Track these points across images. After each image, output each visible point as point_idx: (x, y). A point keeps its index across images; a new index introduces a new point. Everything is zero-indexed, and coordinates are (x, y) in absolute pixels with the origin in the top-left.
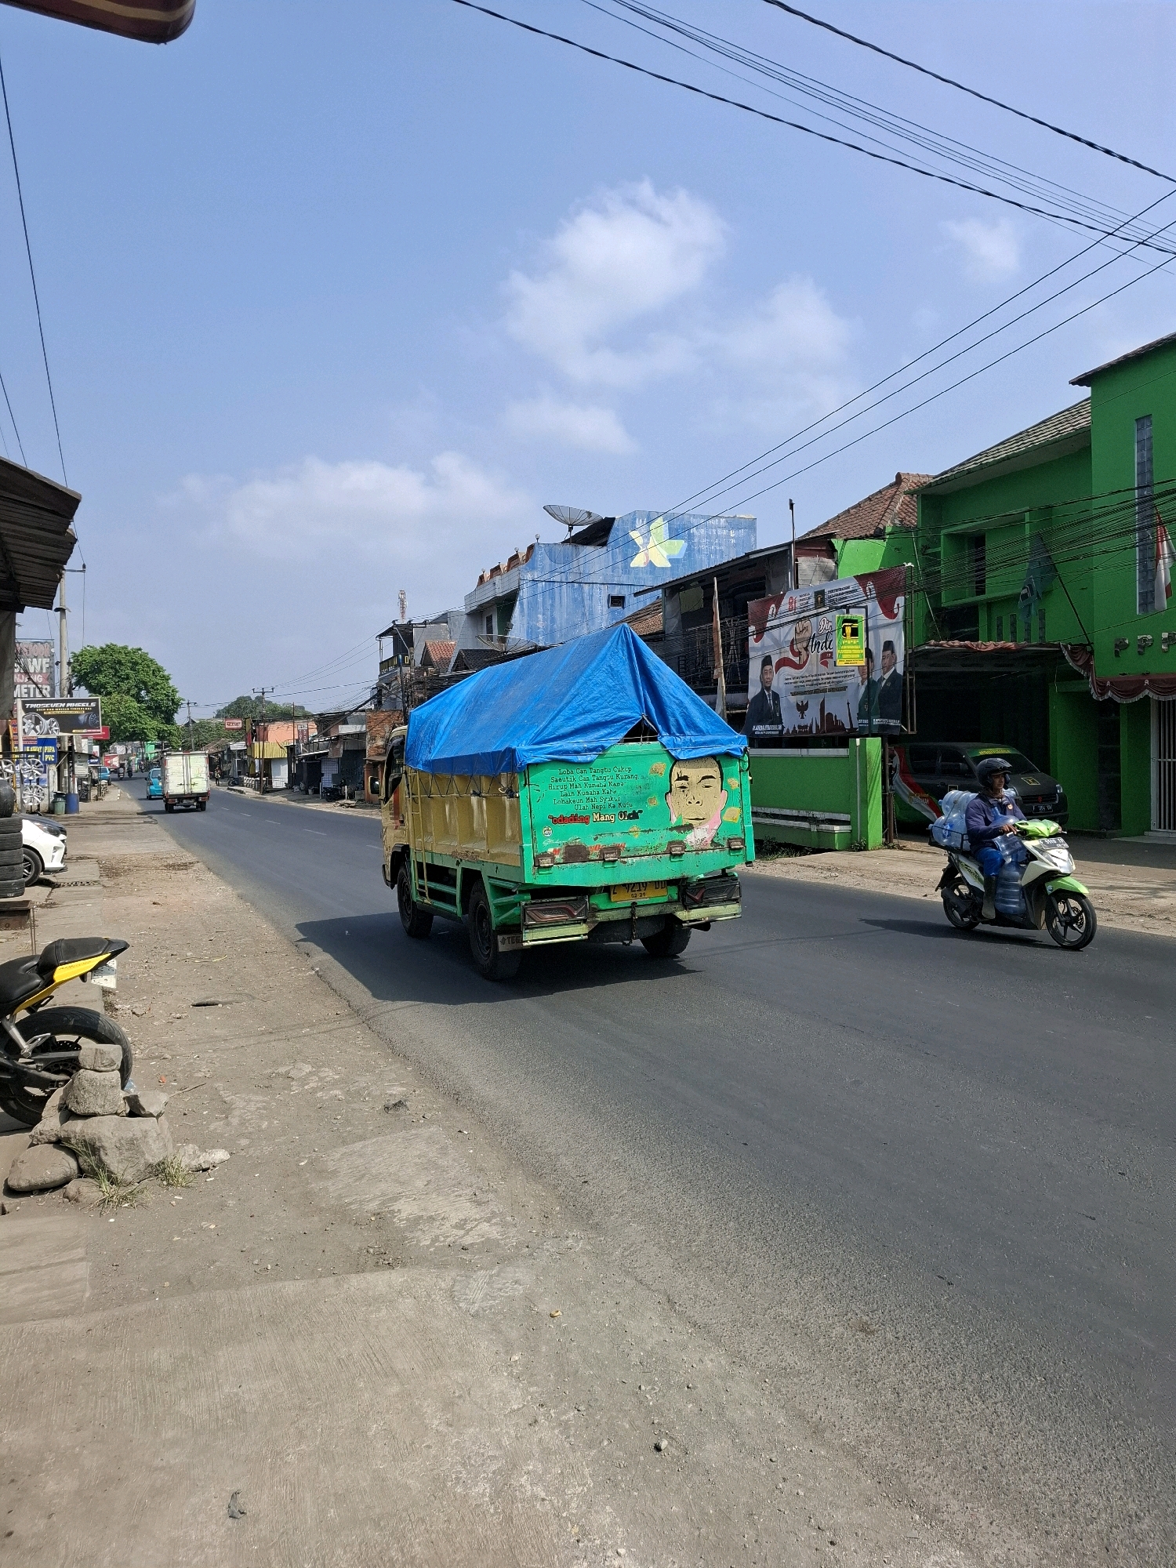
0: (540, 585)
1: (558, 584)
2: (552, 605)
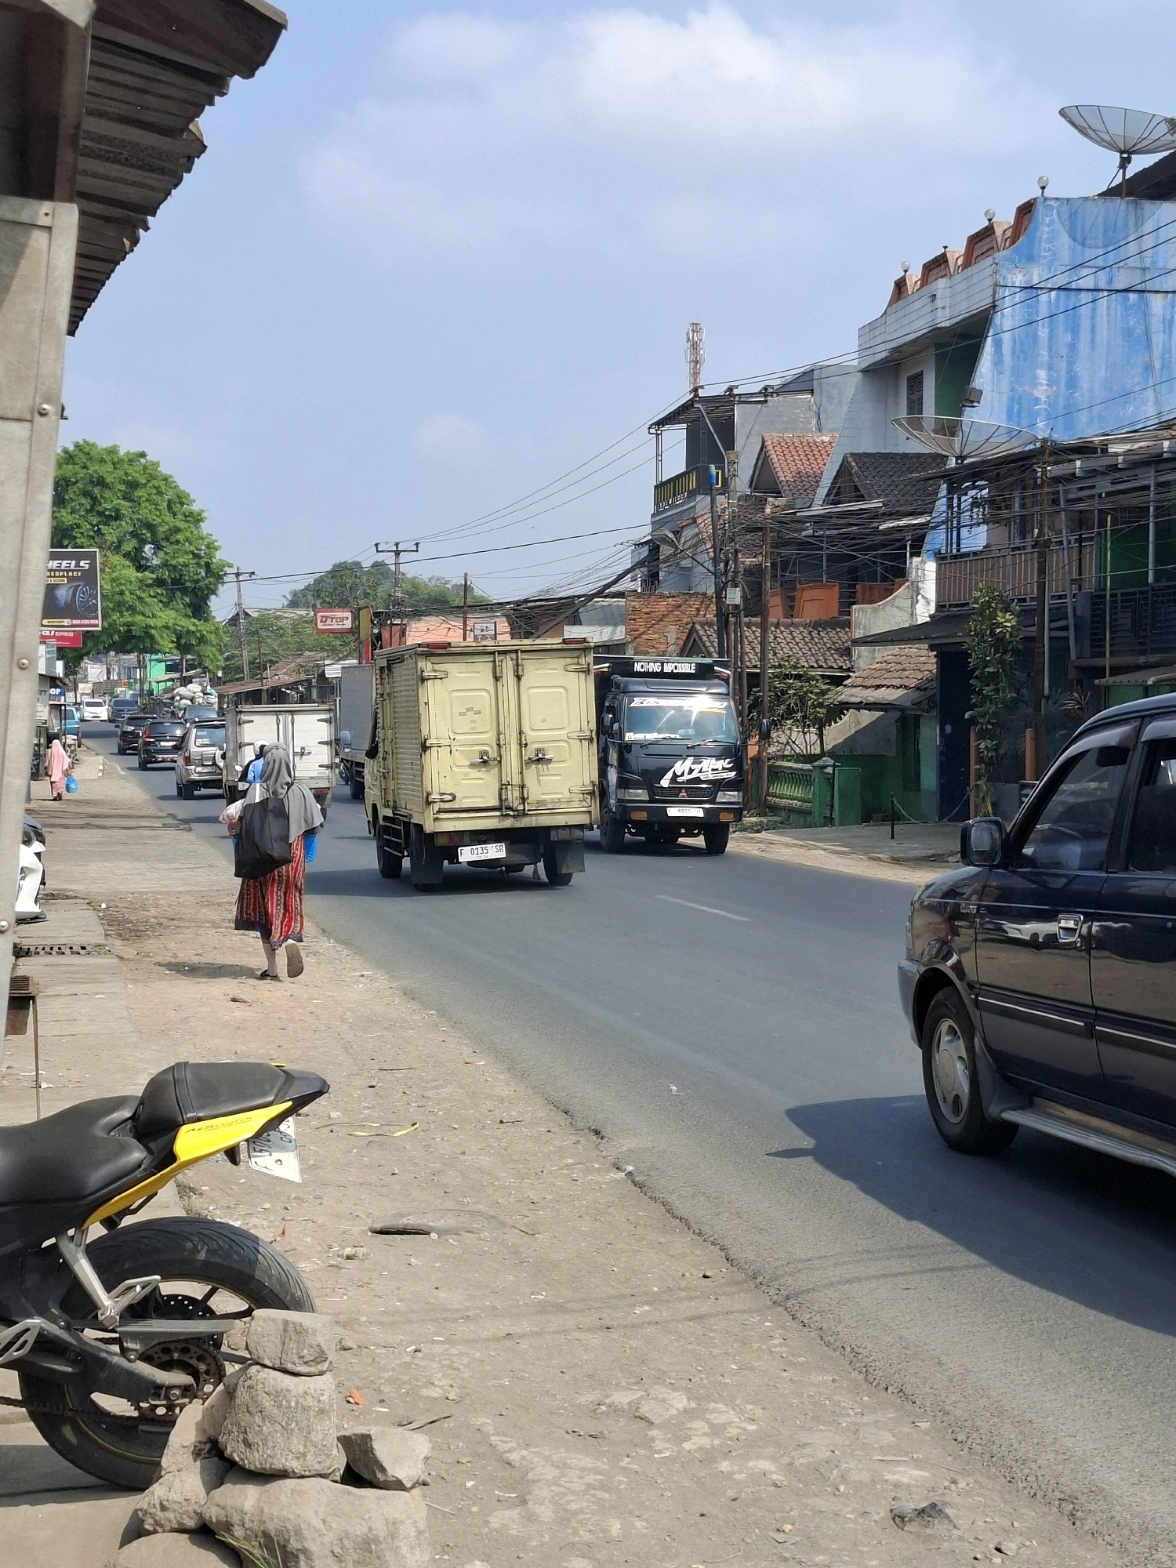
0: (1044, 298)
1: (1088, 297)
2: (1073, 347)
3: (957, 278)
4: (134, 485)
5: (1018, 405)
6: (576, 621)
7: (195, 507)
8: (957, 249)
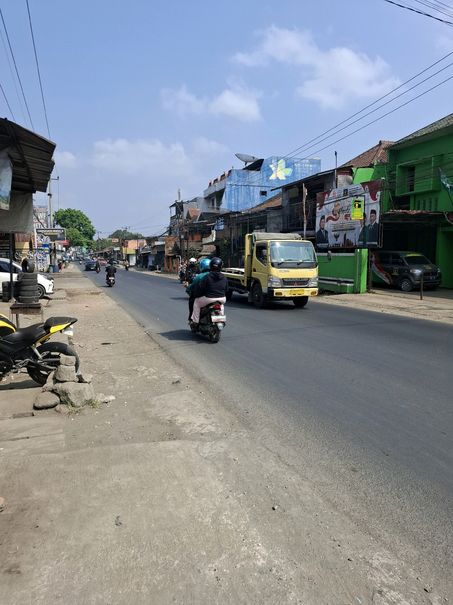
0: (233, 186)
1: (241, 186)
2: (238, 195)
3: (219, 183)
4: (78, 216)
5: (229, 205)
6: (157, 241)
7: (90, 220)
8: (219, 178)
